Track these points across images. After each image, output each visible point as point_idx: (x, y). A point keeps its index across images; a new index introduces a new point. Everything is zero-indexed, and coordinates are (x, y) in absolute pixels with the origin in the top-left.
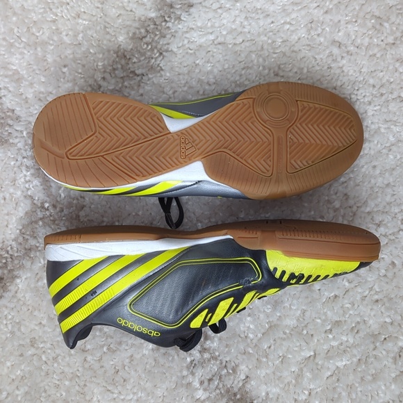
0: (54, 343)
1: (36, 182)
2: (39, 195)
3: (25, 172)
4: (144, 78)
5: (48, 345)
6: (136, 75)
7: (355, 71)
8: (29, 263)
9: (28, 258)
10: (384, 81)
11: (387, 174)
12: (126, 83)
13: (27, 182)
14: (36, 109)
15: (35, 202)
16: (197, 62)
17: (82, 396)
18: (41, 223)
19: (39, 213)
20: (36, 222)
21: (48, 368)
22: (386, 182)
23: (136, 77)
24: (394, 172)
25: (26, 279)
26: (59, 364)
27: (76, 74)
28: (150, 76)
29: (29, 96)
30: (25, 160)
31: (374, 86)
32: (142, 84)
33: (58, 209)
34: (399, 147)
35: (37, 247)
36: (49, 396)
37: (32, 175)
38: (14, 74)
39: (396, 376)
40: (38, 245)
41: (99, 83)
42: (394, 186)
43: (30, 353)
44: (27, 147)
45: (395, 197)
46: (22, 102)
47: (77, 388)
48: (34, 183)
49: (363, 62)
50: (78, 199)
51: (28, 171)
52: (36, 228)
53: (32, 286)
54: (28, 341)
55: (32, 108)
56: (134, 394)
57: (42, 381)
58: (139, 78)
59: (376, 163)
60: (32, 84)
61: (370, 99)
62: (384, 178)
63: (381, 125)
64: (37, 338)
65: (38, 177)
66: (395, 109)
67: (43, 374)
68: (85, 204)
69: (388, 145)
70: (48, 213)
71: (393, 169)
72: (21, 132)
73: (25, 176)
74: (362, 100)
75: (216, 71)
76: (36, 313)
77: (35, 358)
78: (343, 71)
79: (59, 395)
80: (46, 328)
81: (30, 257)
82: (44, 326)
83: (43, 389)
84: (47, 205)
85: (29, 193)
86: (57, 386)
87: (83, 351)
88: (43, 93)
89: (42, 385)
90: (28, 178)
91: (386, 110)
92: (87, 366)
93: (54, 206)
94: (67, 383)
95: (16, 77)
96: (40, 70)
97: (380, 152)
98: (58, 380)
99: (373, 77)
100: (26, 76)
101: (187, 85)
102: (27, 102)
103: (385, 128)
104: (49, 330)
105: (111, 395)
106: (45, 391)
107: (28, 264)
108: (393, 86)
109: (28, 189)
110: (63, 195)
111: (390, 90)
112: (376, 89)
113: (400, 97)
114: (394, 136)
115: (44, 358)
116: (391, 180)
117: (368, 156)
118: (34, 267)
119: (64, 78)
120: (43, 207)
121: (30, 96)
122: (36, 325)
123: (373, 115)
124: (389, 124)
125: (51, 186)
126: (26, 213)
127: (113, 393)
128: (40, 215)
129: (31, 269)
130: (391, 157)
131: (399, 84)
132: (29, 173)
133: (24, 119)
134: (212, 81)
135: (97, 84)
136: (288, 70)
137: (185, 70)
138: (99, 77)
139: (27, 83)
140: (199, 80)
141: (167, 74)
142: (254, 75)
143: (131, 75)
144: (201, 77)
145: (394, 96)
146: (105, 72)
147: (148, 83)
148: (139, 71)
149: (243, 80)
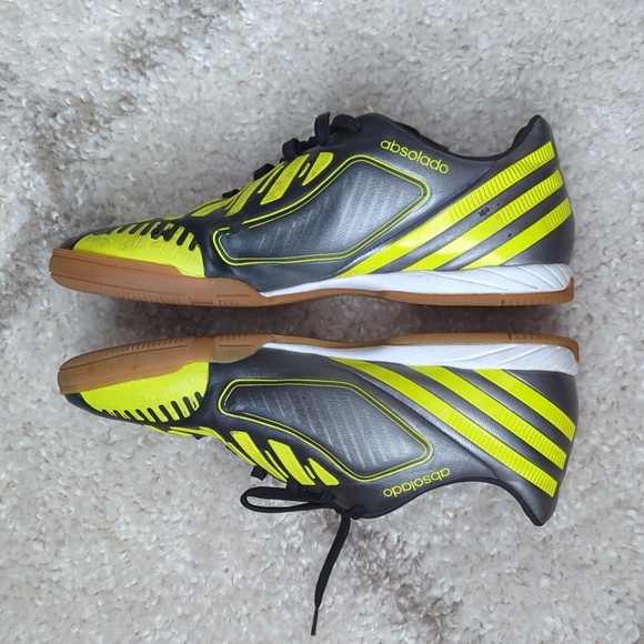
0: (60, 431)
1: (39, 178)
2: (44, 199)
3: (21, 163)
4: (213, 20)
5: (52, 433)
6: (201, 15)
7: (541, 19)
8: (25, 305)
9: (23, 297)
10: (586, 35)
11: (585, 181)
12: (185, 29)
13: (24, 178)
14: (44, 64)
15: (37, 210)
17: (101, 515)
18: (45, 243)
19: (43, 227)
20: (37, 241)
21: (50, 468)
22: (583, 192)
23: (200, 19)
24: (596, 177)
25: (19, 330)
26: (66, 462)
27: (108, 12)
28: (223, 18)
29: (31, 44)
30: (23, 143)
31: (569, 44)
32: (210, 30)
33: (72, 222)
34: (604, 138)
35: (38, 280)
36: (51, 511)
37: (34, 168)
38: (9, 9)
39: (586, 490)
40: (39, 277)
41: (143, 27)
42: (596, 198)
43: (22, 443)
44: (26, 123)
45: (595, 215)
46: (22, 53)
47: (93, 500)
48: (36, 180)
49: (554, 6)
50: (103, 207)
51: (26, 161)
52: (38, 250)
53: (29, 340)
54: (20, 425)
55: (36, 62)
56: (184, 511)
57: (40, 489)
58: (204, 21)
60: (37, 25)
61: (562, 62)
62: (580, 186)
63: (578, 104)
64: (33, 423)
65: (43, 169)
66: (600, 80)
67: (41, 477)
68: (114, 215)
69: (587, 135)
70: (56, 227)
71: (595, 172)
72: (19, 99)
73: (23, 168)
74: (550, 65)
75: (326, 13)
76: (33, 383)
77: (29, 452)
78: (523, 20)
79: (65, 511)
80: (49, 407)
81: (27, 296)
82: (46, 404)
83: (40, 501)
84: (55, 215)
85: (28, 196)
86: (63, 498)
87: (105, 443)
88: (54, 41)
89: (39, 494)
90: (26, 173)
91: (587, 80)
92: (110, 467)
93: (67, 217)
94: (78, 492)
95: (13, 14)
97: (575, 145)
98: (66, 488)
99: (569, 29)
100: (28, 12)
101: (281, 34)
102: (29, 54)
103: (584, 109)
104: (53, 410)
105: (147, 516)
106: (44, 504)
107: (23, 307)
108: (599, 44)
109: (26, 190)
110: (81, 201)
111: (593, 51)
112: (572, 48)
113: (608, 61)
114: (597, 122)
115: (43, 453)
116: (591, 189)
118: (32, 311)
119: (88, 18)
120: (48, 217)
121: (34, 44)
122: (33, 402)
123: (566, 88)
124: (590, 102)
125: (63, 186)
126: (23, 228)
127: (150, 513)
128: (44, 229)
129: (27, 315)
130: (592, 153)
131: (608, 41)
132: (28, 164)
133: (23, 79)
134: (319, 28)
135: (140, 29)
136: (439, 14)
137: (278, 10)
138: (142, 18)
139: (30, 23)
140: (300, 27)
141: (250, 16)
142: (386, 23)
143: (193, 16)
144: (303, 23)
145: (600, 60)
146: (152, 10)
147: (220, 28)
148: (207, 11)
149: (367, 29)
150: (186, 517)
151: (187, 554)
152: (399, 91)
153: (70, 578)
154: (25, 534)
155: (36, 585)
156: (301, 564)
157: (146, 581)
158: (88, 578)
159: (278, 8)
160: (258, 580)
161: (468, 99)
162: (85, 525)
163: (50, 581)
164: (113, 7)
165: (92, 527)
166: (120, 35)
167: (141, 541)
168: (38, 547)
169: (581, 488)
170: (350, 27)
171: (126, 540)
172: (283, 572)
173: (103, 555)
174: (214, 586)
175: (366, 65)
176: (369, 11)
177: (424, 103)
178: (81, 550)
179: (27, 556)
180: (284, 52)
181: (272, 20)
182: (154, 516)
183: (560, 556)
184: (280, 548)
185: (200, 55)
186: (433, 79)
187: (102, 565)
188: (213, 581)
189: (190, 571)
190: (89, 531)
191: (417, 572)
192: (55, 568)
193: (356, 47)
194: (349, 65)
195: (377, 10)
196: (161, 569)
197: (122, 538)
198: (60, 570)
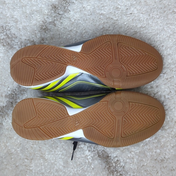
6: (59, 14)
10: (166, 5)
11: (168, 49)
12: (55, 19)
16: (84, 6)
22: (168, 53)
23: (59, 15)
27: (37, 17)
28: (65, 14)
29: (20, 28)
32: (62, 18)
34: (174, 35)
35: (24, 90)
36: (29, 151)
39: (174, 146)
42: (172, 55)
45: (173, 60)
46: (18, 30)
47: (38, 148)
55: (21, 33)
57: (26, 145)
58: (60, 16)
59: (163, 44)
62: (167, 51)
63: (164, 26)
66: (171, 18)
69: (168, 35)
71: (172, 47)
72: (18, 43)
81: (22, 94)
83: (26, 148)
86: (32, 148)
88: (26, 26)
91: (167, 18)
94: (35, 146)
95: (16, 21)
96: (24, 16)
97: (164, 39)
98: (32, 145)
100: (19, 20)
101: (80, 17)
103: (167, 27)
105: (51, 153)
107: (21, 96)
108: (170, 7)
111: (169, 9)
112: (162, 9)
113: (174, 11)
116: (171, 52)
117: (159, 41)
119: (33, 19)
121: (21, 28)
124: (168, 25)
127: (52, 152)
130: (170, 41)
131: (173, 5)
133: (18, 37)
134: (90, 13)
135: (45, 20)
136: (122, 4)
137: (79, 10)
138: (45, 17)
139: (20, 23)
140: (85, 14)
141: (72, 13)
142: (108, 9)
143: (57, 15)
144: (85, 13)
145: (171, 11)
146: (48, 15)
147: (64, 17)
148: (61, 13)
149: (103, 12)
150: (61, 153)
151: (62, 163)
152: (112, 29)
153: (34, 169)
154: (23, 157)
155: (26, 171)
156: (91, 167)
157: (52, 170)
158: (38, 169)
159: (79, 9)
160: (81, 171)
161: (132, 28)
162: (37, 155)
163: (30, 170)
164: (38, 15)
165: (38, 155)
166: (41, 22)
167: (51, 159)
168: (26, 161)
169: (172, 145)
170: (98, 12)
171: (47, 159)
172: (87, 169)
173: (42, 163)
174: (69, 173)
175: (103, 22)
176: (103, 7)
177: (119, 31)
178: (36, 162)
179: (24, 163)
180: (80, 22)
181: (77, 13)
182: (53, 153)
183: (166, 166)
184: (86, 162)
185: (59, 25)
186: (122, 24)
187: (42, 165)
188: (69, 171)
189: (63, 168)
190: (38, 156)
191: (124, 170)
192: (31, 166)
193: (99, 17)
194: (98, 23)
195: (105, 6)
196: (56, 167)
197: (47, 158)
198: (32, 167)
